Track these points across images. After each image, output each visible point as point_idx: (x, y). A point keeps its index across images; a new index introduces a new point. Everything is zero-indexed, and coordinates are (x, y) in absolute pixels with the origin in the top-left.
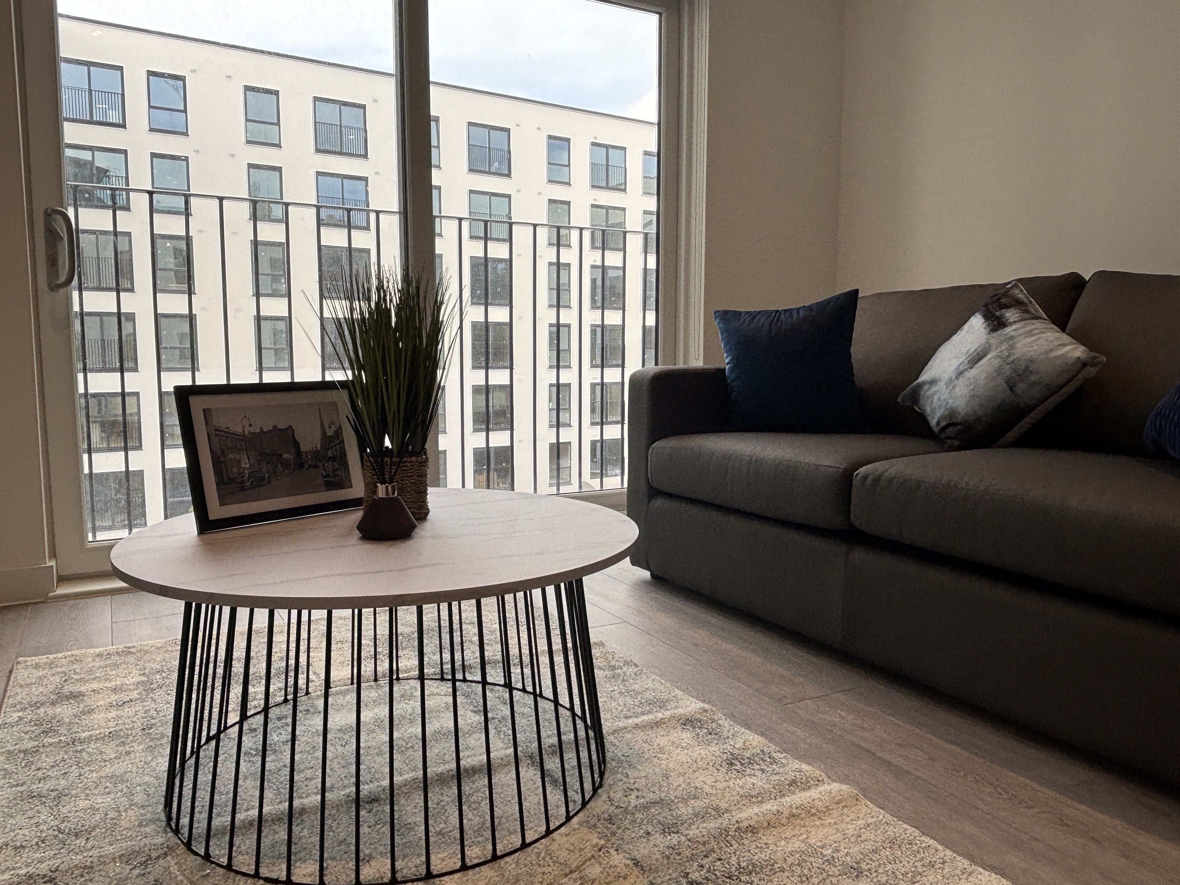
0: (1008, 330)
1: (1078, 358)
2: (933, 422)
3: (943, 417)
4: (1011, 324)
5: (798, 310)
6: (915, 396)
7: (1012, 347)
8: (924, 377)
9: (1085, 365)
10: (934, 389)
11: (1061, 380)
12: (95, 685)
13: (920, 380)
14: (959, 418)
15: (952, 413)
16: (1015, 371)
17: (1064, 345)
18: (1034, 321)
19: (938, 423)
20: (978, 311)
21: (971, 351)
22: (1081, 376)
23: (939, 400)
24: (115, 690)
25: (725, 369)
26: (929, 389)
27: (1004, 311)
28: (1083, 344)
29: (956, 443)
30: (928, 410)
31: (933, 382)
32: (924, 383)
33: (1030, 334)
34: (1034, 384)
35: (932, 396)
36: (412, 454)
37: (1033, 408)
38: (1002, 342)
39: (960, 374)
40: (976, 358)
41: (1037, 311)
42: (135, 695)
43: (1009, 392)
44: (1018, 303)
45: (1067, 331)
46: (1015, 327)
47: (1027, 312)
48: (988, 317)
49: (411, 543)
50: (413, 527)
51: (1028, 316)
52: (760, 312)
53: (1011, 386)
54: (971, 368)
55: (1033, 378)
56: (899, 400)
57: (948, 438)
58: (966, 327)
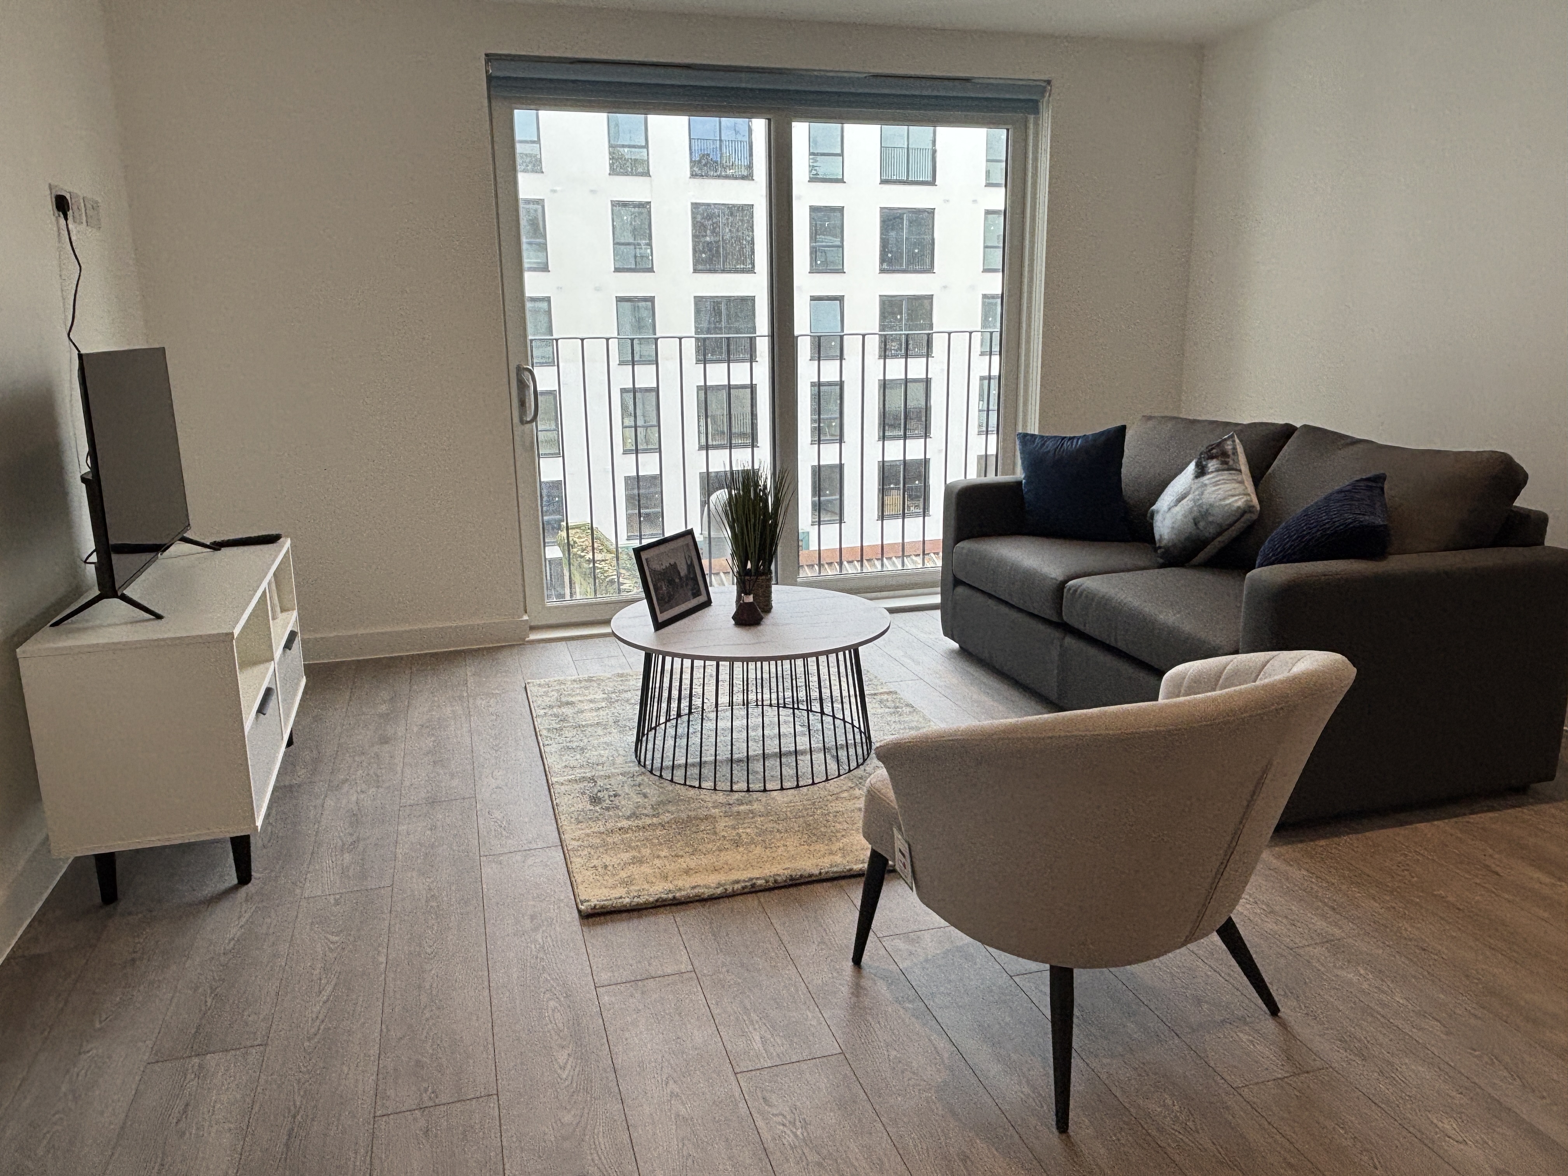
0: (1205, 478)
1: (1239, 507)
2: (1158, 542)
4: (1209, 473)
5: (1079, 438)
6: (1151, 518)
7: (1202, 493)
8: (1157, 506)
9: (1246, 512)
10: (1160, 516)
11: (1231, 521)
12: (579, 698)
13: (1154, 507)
14: (1163, 542)
15: (1161, 538)
16: (1201, 512)
17: (1244, 495)
18: (1226, 472)
19: (1160, 544)
20: (1197, 456)
21: (1182, 491)
22: (1243, 520)
23: (1161, 524)
24: (591, 701)
25: (1021, 482)
26: (1156, 516)
27: (1209, 461)
30: (1156, 531)
31: (1160, 512)
32: (1156, 511)
33: (1218, 483)
34: (1211, 523)
35: (1160, 521)
36: (763, 574)
38: (1199, 488)
39: (1171, 507)
40: (1181, 498)
41: (1236, 460)
42: (603, 704)
44: (1223, 455)
46: (1210, 476)
47: (1229, 463)
48: (1199, 465)
49: (760, 628)
50: (762, 618)
51: (1225, 466)
52: (1053, 436)
54: (1177, 504)
55: (1211, 519)
56: (1148, 518)
58: (1186, 469)
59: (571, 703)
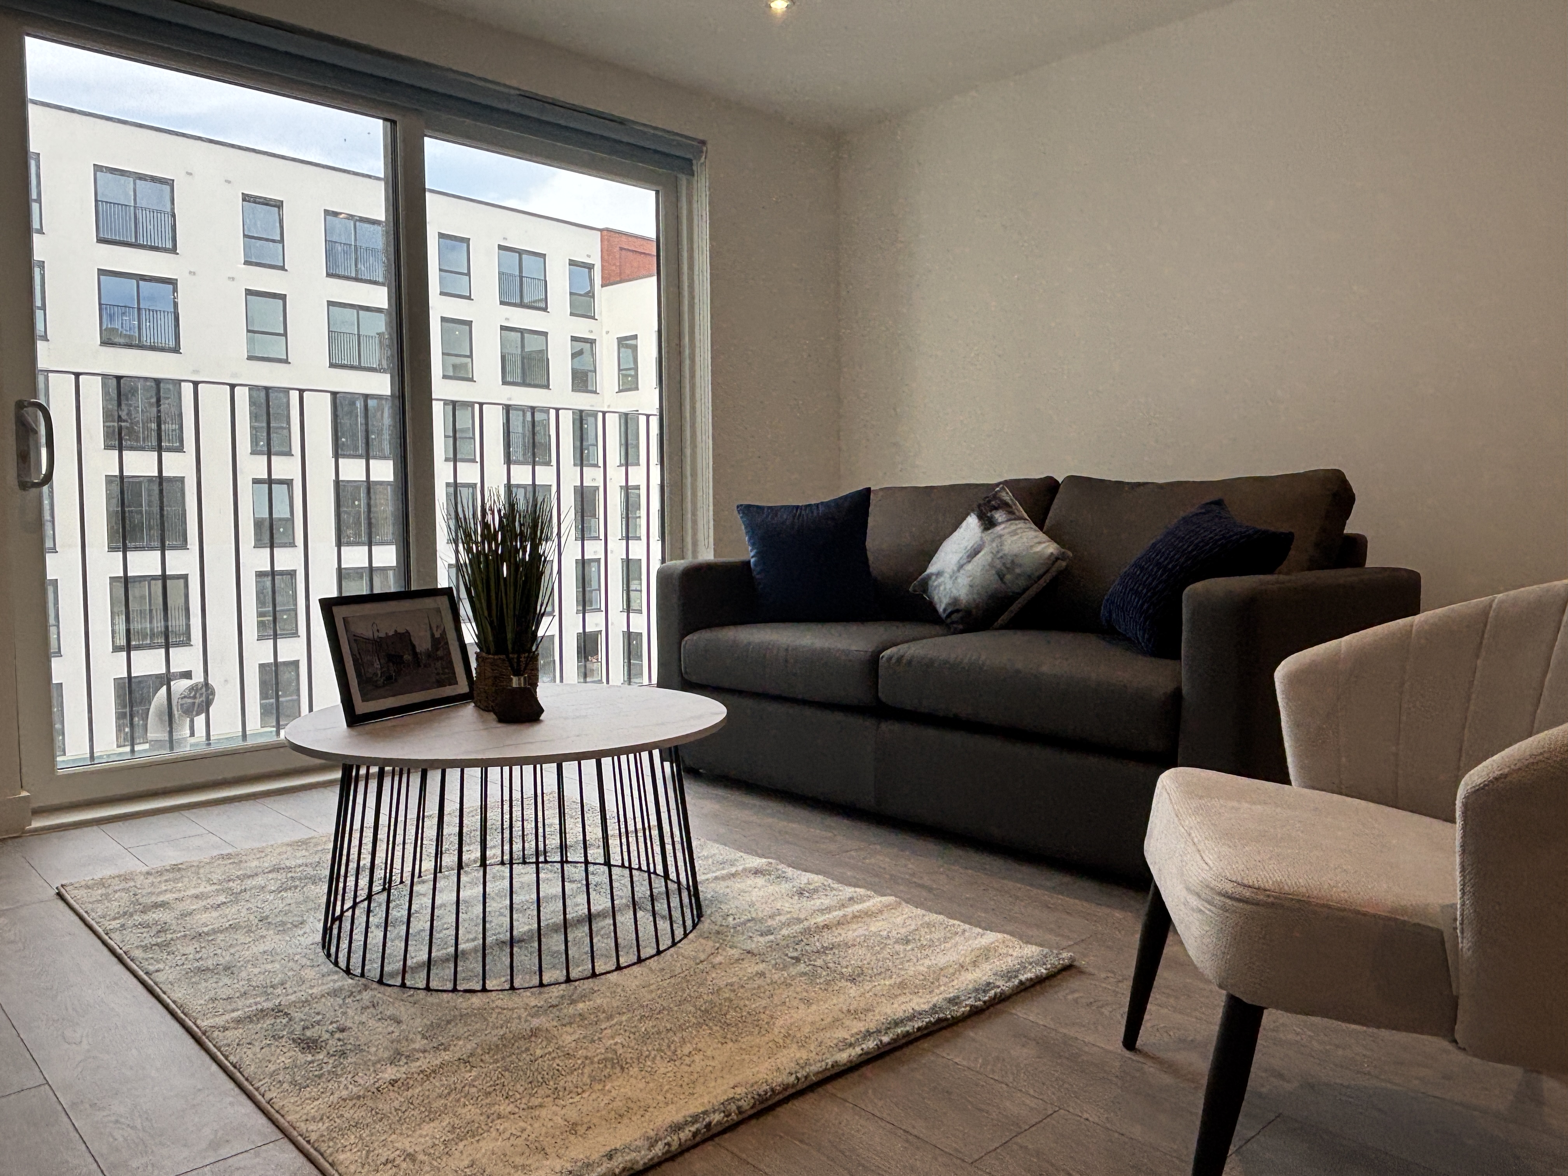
0: (998, 529)
1: (1052, 553)
2: (941, 609)
3: (948, 604)
4: (1000, 524)
5: (817, 505)
6: (925, 585)
7: (1002, 544)
8: (932, 569)
9: (1057, 559)
10: (941, 580)
11: (1041, 572)
12: (172, 896)
13: (928, 571)
14: (963, 606)
15: (955, 601)
16: (1004, 564)
17: (1040, 543)
18: (1017, 522)
19: (945, 610)
20: (973, 511)
21: (969, 548)
22: (1054, 569)
23: (945, 589)
24: (197, 897)
25: (749, 562)
26: (935, 580)
27: (993, 512)
28: (1056, 542)
29: (961, 627)
30: (936, 599)
31: (939, 574)
32: (931, 575)
33: (1014, 533)
34: (1019, 575)
35: (939, 585)
37: (1020, 594)
38: (993, 540)
39: (961, 567)
40: (974, 553)
41: (1018, 511)
43: (1000, 582)
44: (1005, 506)
45: (1045, 529)
46: (1003, 526)
47: (1012, 513)
48: (981, 517)
49: (538, 727)
51: (1013, 517)
52: (782, 507)
53: (1001, 576)
54: (969, 562)
55: (1018, 571)
56: (911, 589)
57: (953, 623)
58: (964, 524)
59: (163, 905)
